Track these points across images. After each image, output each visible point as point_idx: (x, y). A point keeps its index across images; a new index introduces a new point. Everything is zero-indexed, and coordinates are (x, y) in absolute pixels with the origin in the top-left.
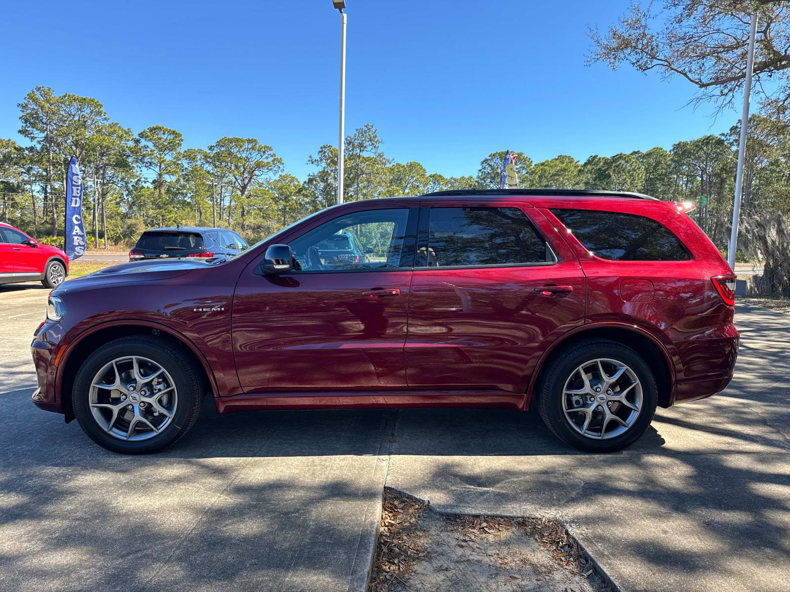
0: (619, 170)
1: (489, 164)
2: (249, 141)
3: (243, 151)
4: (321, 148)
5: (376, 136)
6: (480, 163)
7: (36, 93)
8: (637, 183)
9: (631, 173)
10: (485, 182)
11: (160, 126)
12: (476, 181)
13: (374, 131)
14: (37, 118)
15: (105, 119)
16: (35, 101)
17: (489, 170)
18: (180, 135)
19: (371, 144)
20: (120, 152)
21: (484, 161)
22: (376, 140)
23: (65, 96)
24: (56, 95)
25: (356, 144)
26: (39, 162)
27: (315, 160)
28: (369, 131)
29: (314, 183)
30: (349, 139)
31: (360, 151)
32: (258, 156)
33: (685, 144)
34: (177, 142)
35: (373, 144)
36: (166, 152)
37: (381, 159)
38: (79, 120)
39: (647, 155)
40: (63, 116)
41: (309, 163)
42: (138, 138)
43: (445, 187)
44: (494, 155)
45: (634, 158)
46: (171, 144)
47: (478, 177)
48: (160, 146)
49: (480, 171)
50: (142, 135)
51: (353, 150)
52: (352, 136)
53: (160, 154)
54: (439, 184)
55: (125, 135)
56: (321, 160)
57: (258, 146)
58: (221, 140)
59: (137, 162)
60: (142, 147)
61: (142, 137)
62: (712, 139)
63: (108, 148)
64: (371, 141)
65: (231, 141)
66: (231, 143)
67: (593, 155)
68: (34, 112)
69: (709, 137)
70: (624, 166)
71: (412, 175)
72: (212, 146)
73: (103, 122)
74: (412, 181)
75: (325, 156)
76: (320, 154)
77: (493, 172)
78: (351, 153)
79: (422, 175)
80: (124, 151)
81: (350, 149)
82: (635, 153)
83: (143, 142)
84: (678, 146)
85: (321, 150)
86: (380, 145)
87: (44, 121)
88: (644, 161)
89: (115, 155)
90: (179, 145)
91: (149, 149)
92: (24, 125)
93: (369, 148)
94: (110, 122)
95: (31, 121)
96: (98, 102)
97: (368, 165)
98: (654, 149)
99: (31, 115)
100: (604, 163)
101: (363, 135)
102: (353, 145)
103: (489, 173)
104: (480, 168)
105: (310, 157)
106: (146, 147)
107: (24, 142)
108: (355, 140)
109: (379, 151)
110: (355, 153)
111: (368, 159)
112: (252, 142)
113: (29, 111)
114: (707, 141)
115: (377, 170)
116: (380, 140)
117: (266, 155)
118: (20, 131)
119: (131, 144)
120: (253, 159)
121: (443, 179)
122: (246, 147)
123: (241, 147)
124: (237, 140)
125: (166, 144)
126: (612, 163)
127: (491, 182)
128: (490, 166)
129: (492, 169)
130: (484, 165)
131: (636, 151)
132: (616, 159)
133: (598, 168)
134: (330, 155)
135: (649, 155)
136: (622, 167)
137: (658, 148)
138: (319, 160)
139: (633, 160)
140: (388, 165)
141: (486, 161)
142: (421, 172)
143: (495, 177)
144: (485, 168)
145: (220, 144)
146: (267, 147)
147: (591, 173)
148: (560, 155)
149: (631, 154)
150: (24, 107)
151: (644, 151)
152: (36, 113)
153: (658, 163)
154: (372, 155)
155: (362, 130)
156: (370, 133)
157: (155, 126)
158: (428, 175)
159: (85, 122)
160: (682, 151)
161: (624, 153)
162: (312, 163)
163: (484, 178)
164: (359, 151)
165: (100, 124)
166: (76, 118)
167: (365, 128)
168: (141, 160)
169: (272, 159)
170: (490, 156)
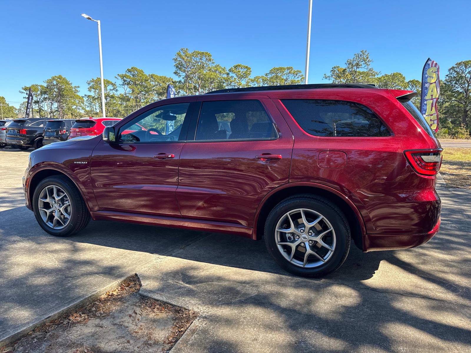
1: (455, 70)
2: (288, 69)
3: (284, 75)
4: (333, 68)
5: (368, 58)
6: (448, 70)
7: (181, 52)
10: (451, 83)
11: (240, 64)
12: (444, 83)
13: (367, 54)
14: (182, 65)
15: (213, 63)
16: (180, 56)
17: (455, 75)
18: (250, 69)
19: (364, 63)
20: (219, 81)
21: (451, 68)
22: (368, 60)
23: (194, 52)
24: (190, 52)
25: (354, 64)
26: (183, 88)
27: (328, 76)
28: (364, 55)
30: (349, 61)
31: (357, 68)
32: (293, 77)
34: (248, 73)
35: (366, 63)
36: (242, 79)
37: (372, 72)
38: (201, 65)
40: (194, 63)
42: (228, 72)
44: (460, 64)
46: (245, 74)
47: (446, 80)
48: (239, 76)
49: (447, 76)
50: (230, 70)
51: (352, 68)
52: (352, 59)
53: (239, 80)
54: (416, 87)
55: (222, 71)
56: (332, 76)
57: (293, 71)
58: (272, 70)
59: (228, 86)
60: (230, 77)
61: (230, 72)
63: (214, 79)
64: (364, 61)
65: (278, 69)
66: (278, 70)
68: (180, 62)
71: (394, 81)
72: (267, 74)
73: (212, 65)
75: (334, 73)
76: (332, 72)
77: (458, 76)
78: (351, 70)
79: (402, 81)
80: (221, 80)
81: (350, 67)
83: (231, 74)
86: (370, 63)
87: (185, 66)
89: (217, 82)
90: (249, 74)
91: (233, 78)
92: (176, 69)
93: (363, 66)
94: (215, 64)
95: (179, 67)
96: (209, 54)
97: (362, 77)
99: (179, 64)
101: (359, 58)
102: (352, 65)
103: (454, 77)
105: (325, 75)
106: (232, 77)
107: (176, 78)
108: (353, 61)
109: (370, 67)
110: (353, 70)
111: (363, 73)
112: (290, 69)
113: (178, 62)
115: (367, 80)
116: (371, 60)
117: (298, 76)
118: (174, 73)
119: (225, 76)
120: (290, 79)
122: (286, 72)
123: (283, 72)
124: (281, 68)
125: (242, 74)
127: (456, 83)
128: (456, 72)
129: (457, 74)
134: (338, 72)
140: (376, 77)
141: (453, 68)
142: (401, 79)
143: (459, 80)
144: (451, 74)
145: (271, 72)
146: (298, 71)
150: (176, 60)
152: (181, 63)
154: (366, 71)
155: (359, 54)
157: (237, 65)
158: (407, 81)
159: (203, 65)
162: (326, 78)
163: (451, 81)
165: (210, 66)
166: (199, 64)
167: (361, 53)
168: (230, 84)
169: (301, 78)
170: (456, 65)
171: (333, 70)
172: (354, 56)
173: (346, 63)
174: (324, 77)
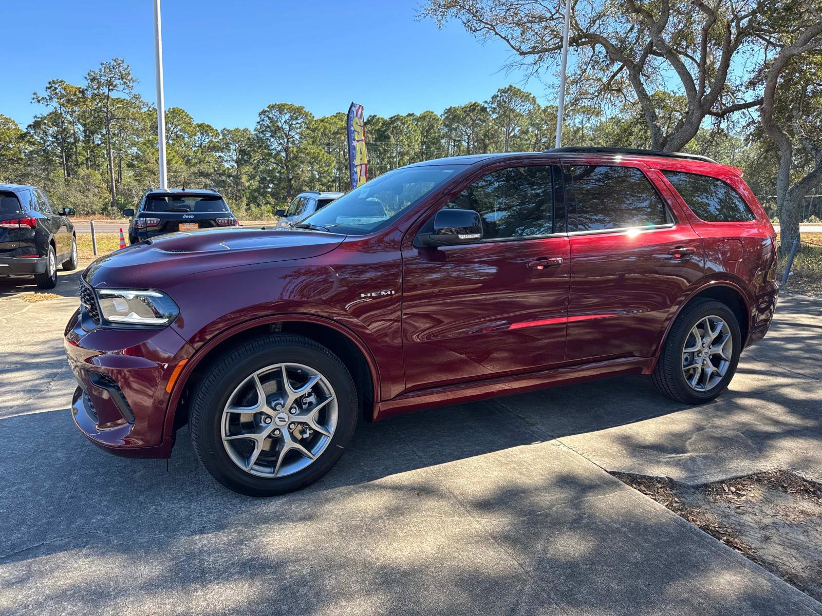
0: (398, 131)
1: (267, 116)
4: (50, 83)
5: (129, 74)
6: (258, 115)
8: (414, 145)
9: (408, 135)
10: (265, 135)
12: (254, 134)
13: (125, 67)
17: (268, 122)
19: (122, 82)
21: (262, 112)
22: (129, 78)
25: (103, 81)
27: (43, 98)
28: (119, 67)
29: (43, 127)
30: (92, 74)
31: (109, 90)
33: (455, 110)
35: (125, 83)
37: (137, 102)
39: (421, 118)
41: (33, 101)
43: (215, 138)
44: (273, 107)
45: (410, 120)
47: (256, 130)
49: (258, 123)
51: (98, 88)
52: (97, 71)
54: (207, 135)
56: (51, 98)
62: (477, 106)
64: (122, 78)
67: (372, 115)
69: (475, 104)
70: (401, 127)
71: (175, 123)
74: (175, 130)
75: (56, 94)
76: (49, 91)
77: (273, 126)
79: (188, 123)
81: (95, 87)
82: (410, 115)
84: (449, 111)
85: (49, 86)
86: (135, 84)
88: (419, 123)
93: (121, 87)
97: (120, 108)
98: (427, 112)
100: (383, 124)
101: (110, 71)
102: (99, 83)
103: (268, 126)
104: (258, 120)
105: (35, 94)
108: (101, 76)
109: (134, 92)
110: (101, 92)
111: (119, 101)
114: (473, 107)
115: (132, 114)
116: (134, 79)
121: (213, 129)
126: (390, 124)
127: (271, 136)
128: (269, 118)
129: (271, 122)
130: (263, 116)
131: (411, 113)
132: (394, 120)
133: (377, 128)
134: (64, 92)
135: (423, 118)
136: (399, 129)
137: (430, 112)
138: (48, 98)
139: (409, 122)
142: (187, 120)
143: (275, 131)
144: (263, 120)
147: (371, 133)
148: (338, 112)
149: (407, 116)
151: (418, 114)
153: (431, 127)
154: (123, 96)
155: (109, 64)
156: (121, 69)
158: (194, 124)
160: (453, 116)
161: (400, 115)
162: (39, 101)
163: (263, 131)
164: (106, 90)
167: (113, 63)
170: (268, 107)
171: (51, 87)
172: (101, 66)
173: (86, 78)
174: (34, 99)
